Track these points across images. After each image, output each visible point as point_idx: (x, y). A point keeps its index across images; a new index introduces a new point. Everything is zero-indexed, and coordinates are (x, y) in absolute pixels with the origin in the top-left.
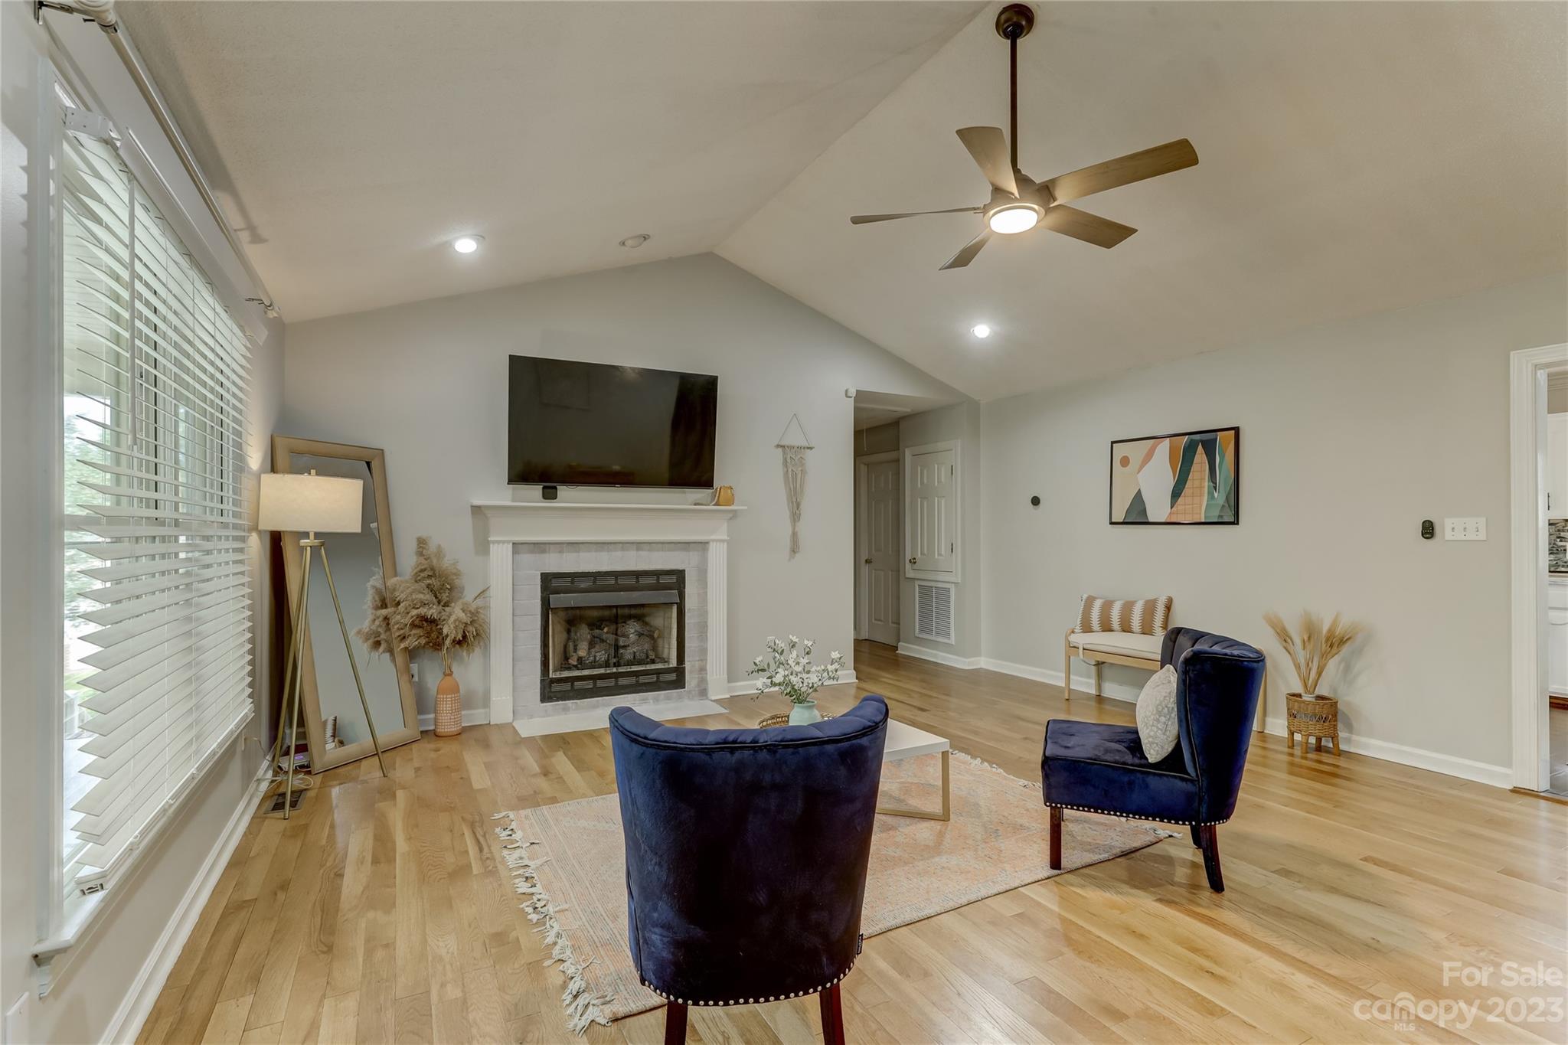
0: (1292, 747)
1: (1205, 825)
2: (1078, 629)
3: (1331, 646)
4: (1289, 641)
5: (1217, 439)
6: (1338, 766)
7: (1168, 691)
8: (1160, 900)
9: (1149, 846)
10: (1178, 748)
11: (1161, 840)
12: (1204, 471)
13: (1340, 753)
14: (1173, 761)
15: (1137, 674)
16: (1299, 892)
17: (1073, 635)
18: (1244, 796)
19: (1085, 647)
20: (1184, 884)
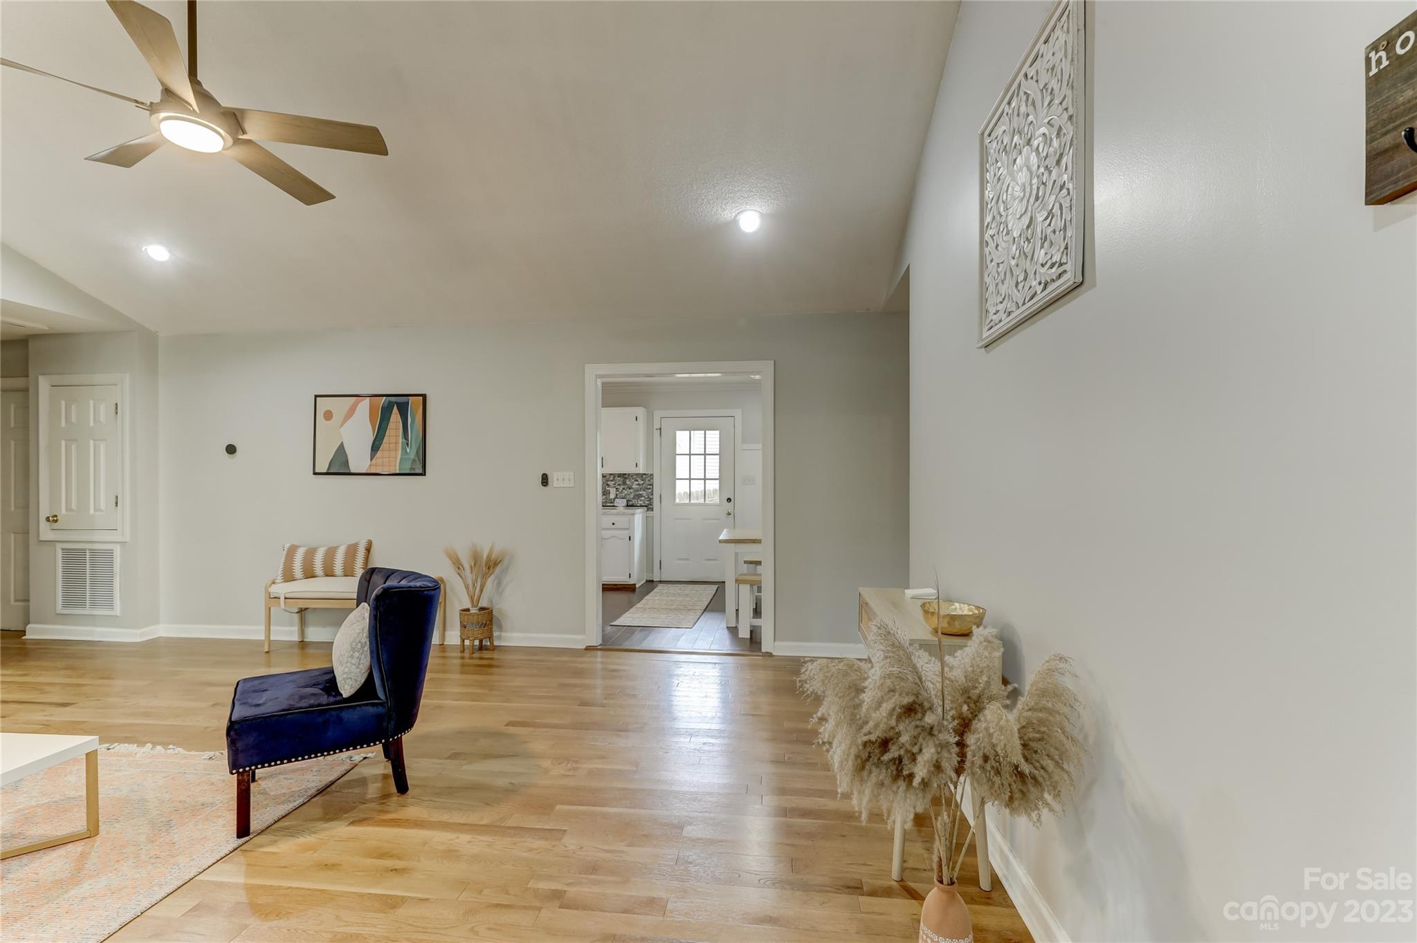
0: (463, 651)
1: (393, 739)
2: (279, 579)
3: (489, 568)
4: (461, 568)
5: (408, 403)
6: (492, 659)
7: (362, 627)
8: (352, 823)
9: (345, 774)
10: (370, 678)
11: (356, 765)
12: (399, 429)
13: (494, 648)
14: (366, 690)
15: (336, 614)
16: (465, 767)
17: (274, 586)
18: (427, 701)
19: (287, 596)
20: (376, 798)
